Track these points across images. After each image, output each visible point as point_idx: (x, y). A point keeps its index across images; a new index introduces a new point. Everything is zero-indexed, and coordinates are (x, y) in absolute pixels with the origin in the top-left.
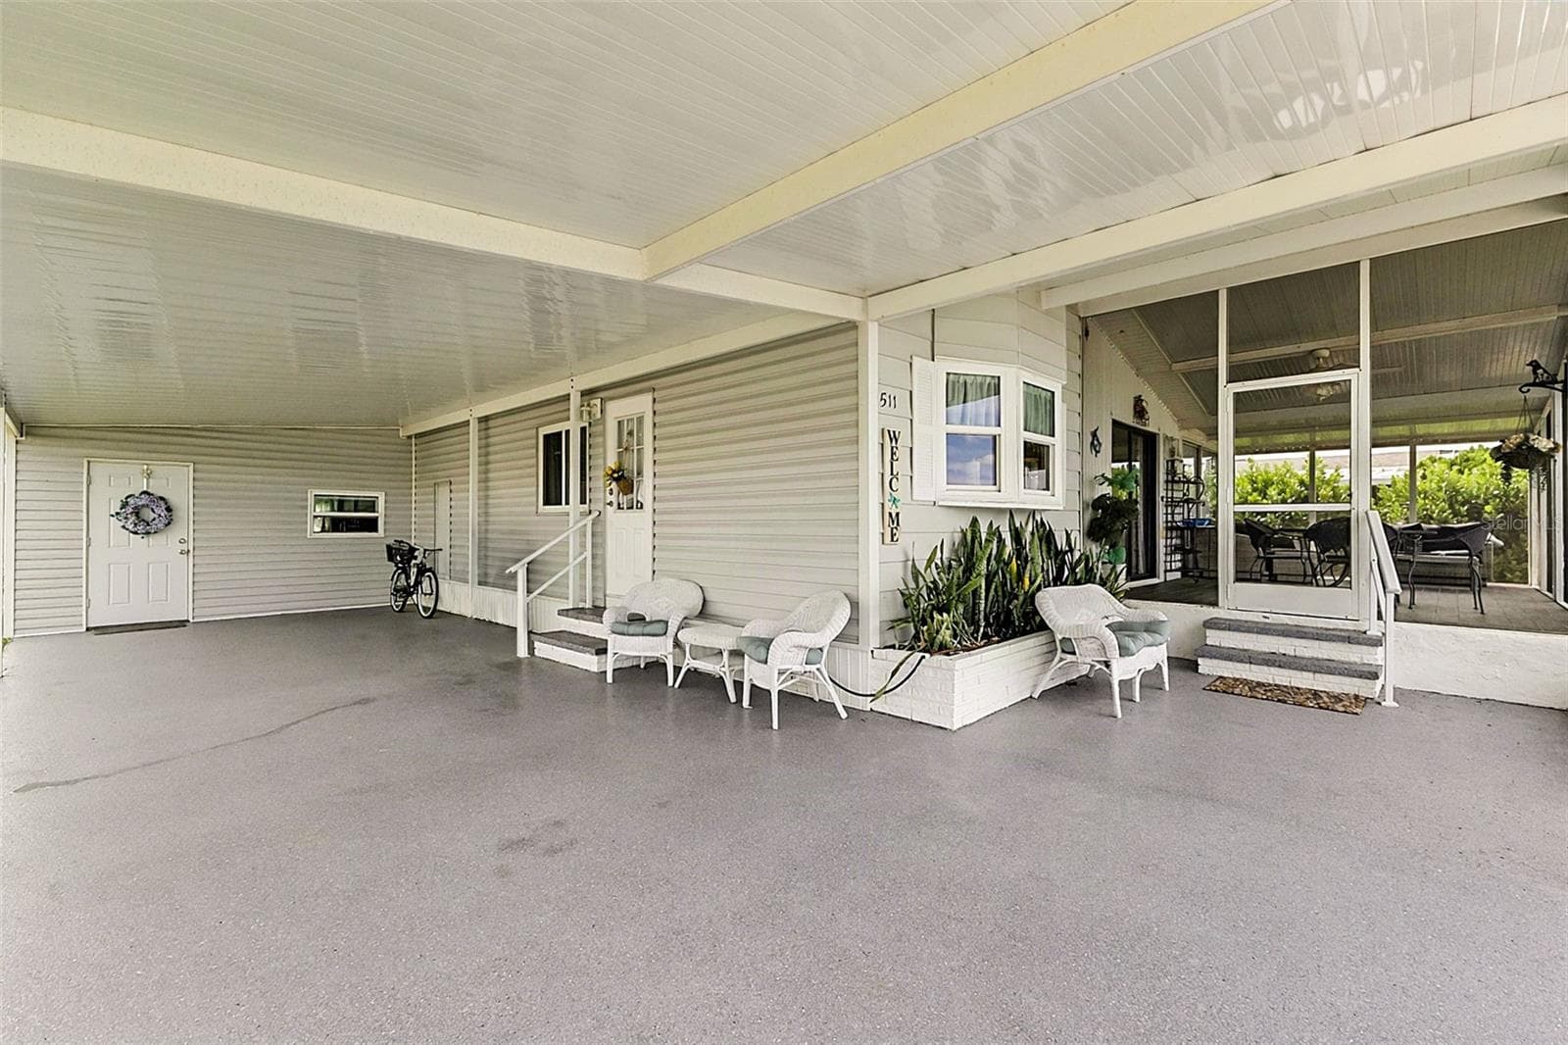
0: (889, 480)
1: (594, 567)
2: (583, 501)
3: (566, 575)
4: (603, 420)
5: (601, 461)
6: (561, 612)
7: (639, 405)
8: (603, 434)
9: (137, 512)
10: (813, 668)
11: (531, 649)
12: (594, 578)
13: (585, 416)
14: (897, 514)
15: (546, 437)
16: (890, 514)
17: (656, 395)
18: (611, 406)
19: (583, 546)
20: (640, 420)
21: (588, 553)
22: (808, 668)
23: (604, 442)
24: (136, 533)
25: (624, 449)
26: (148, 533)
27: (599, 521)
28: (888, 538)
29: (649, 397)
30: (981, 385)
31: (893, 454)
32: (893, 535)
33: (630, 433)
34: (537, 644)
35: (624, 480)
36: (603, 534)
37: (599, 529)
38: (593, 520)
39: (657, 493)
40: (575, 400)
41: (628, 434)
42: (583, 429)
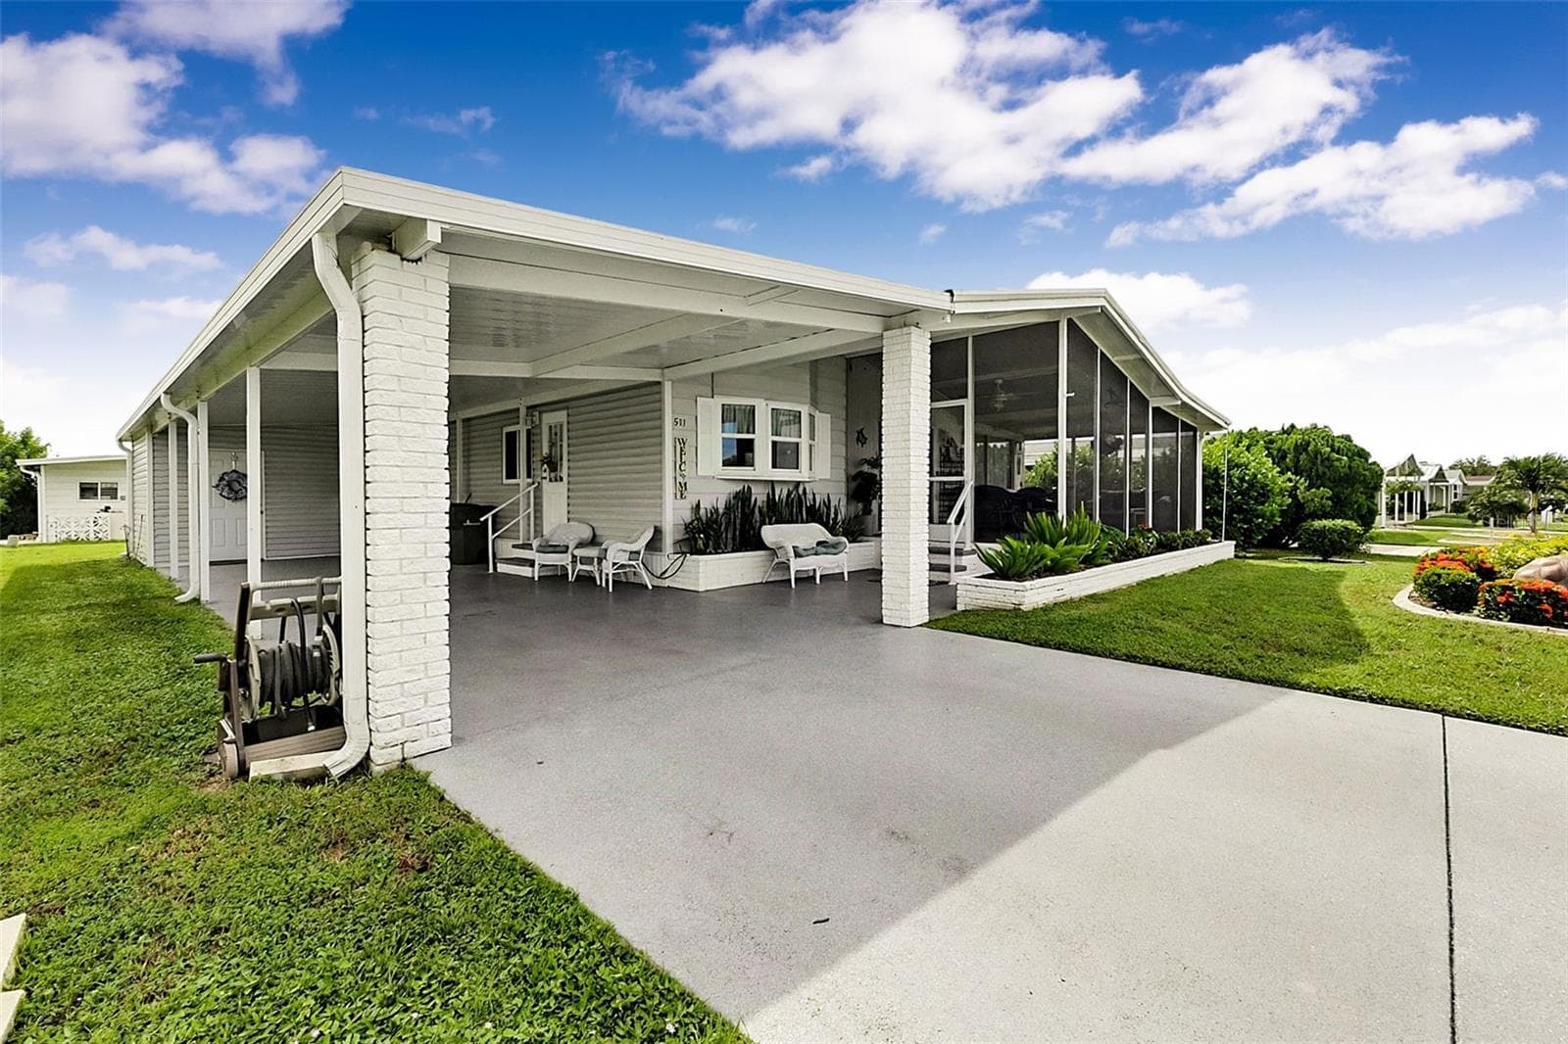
0: (680, 464)
1: (535, 517)
2: (529, 476)
3: (518, 523)
4: (539, 426)
5: (539, 452)
6: (514, 546)
7: (561, 417)
8: (541, 434)
9: (229, 485)
10: (633, 563)
11: (495, 568)
12: (535, 525)
13: (529, 422)
14: (685, 484)
15: (507, 434)
16: (680, 483)
17: (570, 411)
18: (545, 415)
19: (529, 504)
20: (561, 426)
21: (532, 509)
22: (631, 563)
23: (541, 439)
24: (229, 498)
25: (552, 445)
26: (236, 499)
27: (538, 490)
28: (678, 497)
29: (565, 413)
30: (745, 410)
31: (682, 450)
32: (682, 494)
33: (556, 434)
34: (498, 565)
35: (552, 464)
36: (541, 497)
37: (538, 493)
38: (535, 488)
39: (571, 472)
40: (523, 412)
41: (555, 434)
42: (528, 431)
